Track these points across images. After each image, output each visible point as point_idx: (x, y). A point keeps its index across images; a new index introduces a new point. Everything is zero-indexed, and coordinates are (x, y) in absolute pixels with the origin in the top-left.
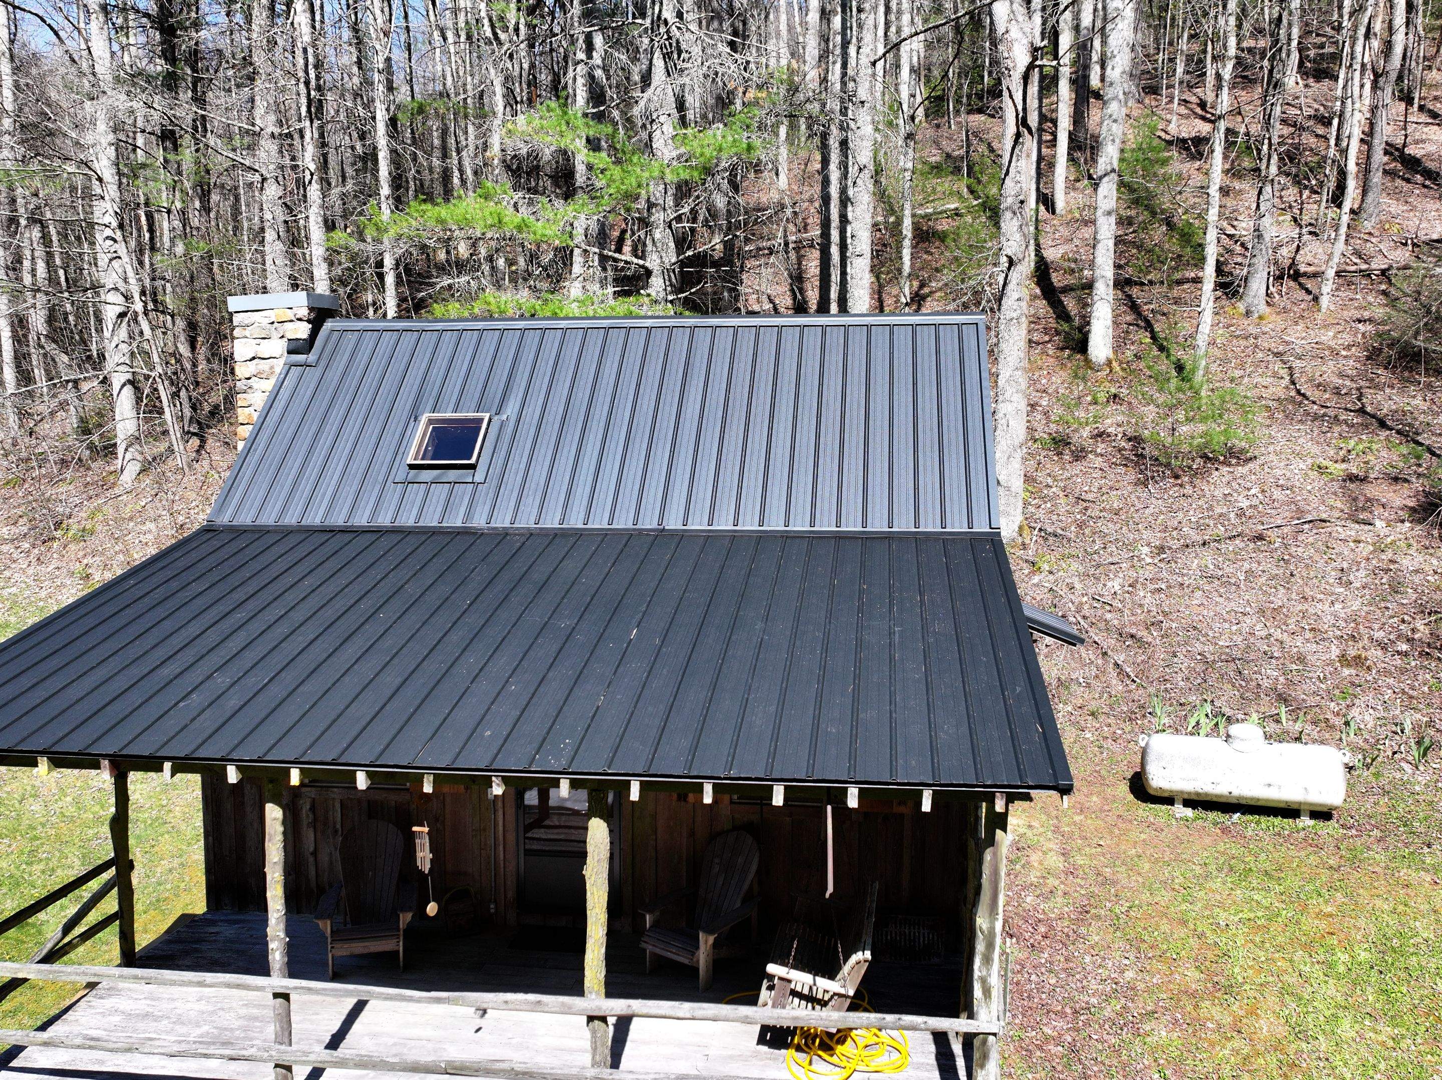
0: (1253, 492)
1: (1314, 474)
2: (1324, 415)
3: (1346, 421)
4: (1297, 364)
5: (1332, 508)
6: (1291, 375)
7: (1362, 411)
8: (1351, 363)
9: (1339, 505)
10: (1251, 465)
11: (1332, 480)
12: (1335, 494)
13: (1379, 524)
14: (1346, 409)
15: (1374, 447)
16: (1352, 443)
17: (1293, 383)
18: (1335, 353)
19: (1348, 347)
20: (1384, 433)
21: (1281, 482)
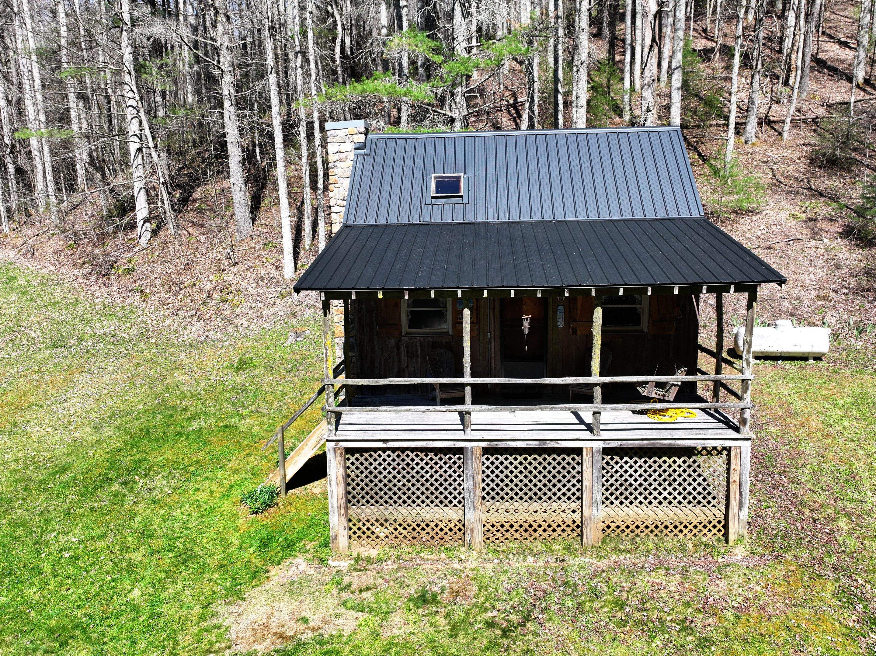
0: (762, 228)
1: (791, 219)
2: (791, 191)
3: (803, 194)
4: (775, 167)
5: (802, 234)
6: (773, 172)
7: (810, 188)
8: (802, 166)
9: (805, 232)
10: (759, 215)
11: (800, 221)
12: (802, 227)
13: (826, 240)
14: (802, 188)
15: (819, 205)
16: (807, 204)
17: (774, 176)
18: (793, 161)
19: (799, 158)
20: (822, 199)
21: (775, 223)
